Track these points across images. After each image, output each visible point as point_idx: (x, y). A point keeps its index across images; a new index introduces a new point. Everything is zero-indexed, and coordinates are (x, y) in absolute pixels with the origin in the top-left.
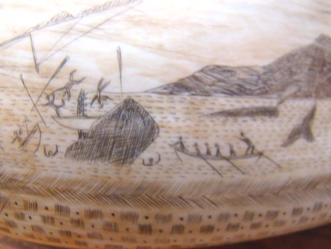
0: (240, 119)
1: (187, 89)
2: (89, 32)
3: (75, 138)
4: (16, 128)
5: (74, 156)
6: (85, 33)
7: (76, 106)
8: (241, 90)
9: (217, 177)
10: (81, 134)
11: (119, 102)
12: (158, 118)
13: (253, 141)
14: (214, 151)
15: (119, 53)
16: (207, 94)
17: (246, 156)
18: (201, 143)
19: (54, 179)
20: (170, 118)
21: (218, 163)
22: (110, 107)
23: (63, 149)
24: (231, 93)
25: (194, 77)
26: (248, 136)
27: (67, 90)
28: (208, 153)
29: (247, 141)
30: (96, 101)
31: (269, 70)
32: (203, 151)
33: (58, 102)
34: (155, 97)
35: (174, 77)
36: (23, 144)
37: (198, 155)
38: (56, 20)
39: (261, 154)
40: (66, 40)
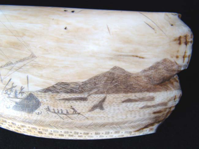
0: (71, 102)
1: (51, 91)
2: (18, 70)
3: (15, 104)
5: (15, 109)
6: (17, 70)
8: (72, 91)
9: (62, 120)
10: (16, 103)
11: (28, 94)
12: (40, 100)
13: (76, 109)
14: (60, 112)
15: (28, 78)
16: (58, 92)
17: (73, 114)
18: (56, 109)
19: (10, 115)
20: (45, 100)
22: (25, 95)
24: (68, 92)
25: (53, 87)
26: (74, 107)
28: (58, 112)
29: (73, 109)
30: (20, 93)
31: (85, 83)
32: (57, 111)
33: (9, 93)
34: (39, 93)
35: (46, 87)
37: (55, 112)
38: (7, 65)
39: (79, 114)
40: (10, 72)
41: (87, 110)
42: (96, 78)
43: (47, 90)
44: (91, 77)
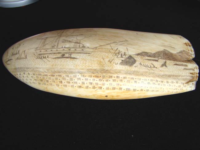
0: (151, 61)
1: (140, 55)
3: (121, 61)
4: (109, 59)
5: (121, 65)
7: (121, 56)
8: (150, 56)
9: (148, 71)
10: (122, 61)
12: (136, 59)
13: (154, 65)
14: (147, 66)
15: (127, 48)
16: (144, 56)
17: (153, 68)
18: (144, 64)
20: (138, 59)
21: (148, 68)
22: (127, 56)
23: (119, 63)
24: (148, 57)
25: (141, 53)
26: (153, 64)
27: (119, 53)
28: (146, 66)
29: (153, 65)
30: (124, 55)
31: (154, 54)
32: (145, 66)
33: (117, 55)
34: (135, 56)
35: (137, 53)
36: (111, 62)
37: (144, 66)
39: (156, 68)
40: (117, 46)
41: (160, 66)
42: (159, 52)
43: (138, 54)
44: (156, 52)
